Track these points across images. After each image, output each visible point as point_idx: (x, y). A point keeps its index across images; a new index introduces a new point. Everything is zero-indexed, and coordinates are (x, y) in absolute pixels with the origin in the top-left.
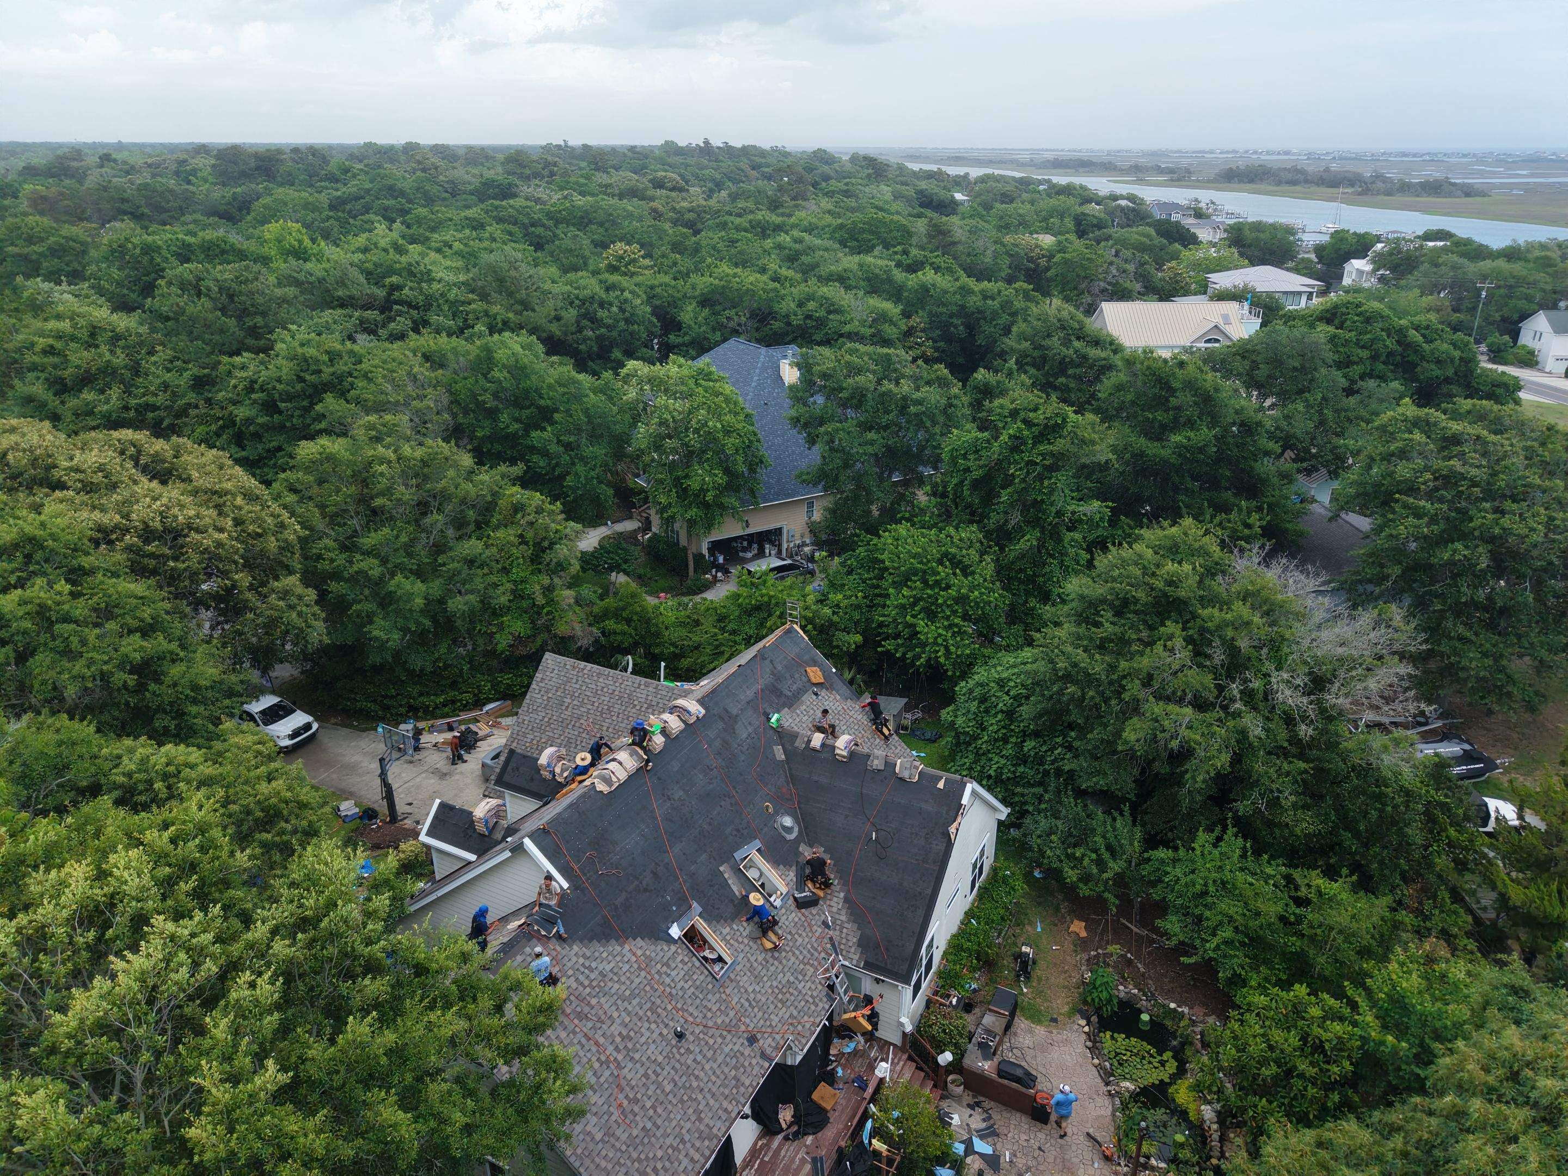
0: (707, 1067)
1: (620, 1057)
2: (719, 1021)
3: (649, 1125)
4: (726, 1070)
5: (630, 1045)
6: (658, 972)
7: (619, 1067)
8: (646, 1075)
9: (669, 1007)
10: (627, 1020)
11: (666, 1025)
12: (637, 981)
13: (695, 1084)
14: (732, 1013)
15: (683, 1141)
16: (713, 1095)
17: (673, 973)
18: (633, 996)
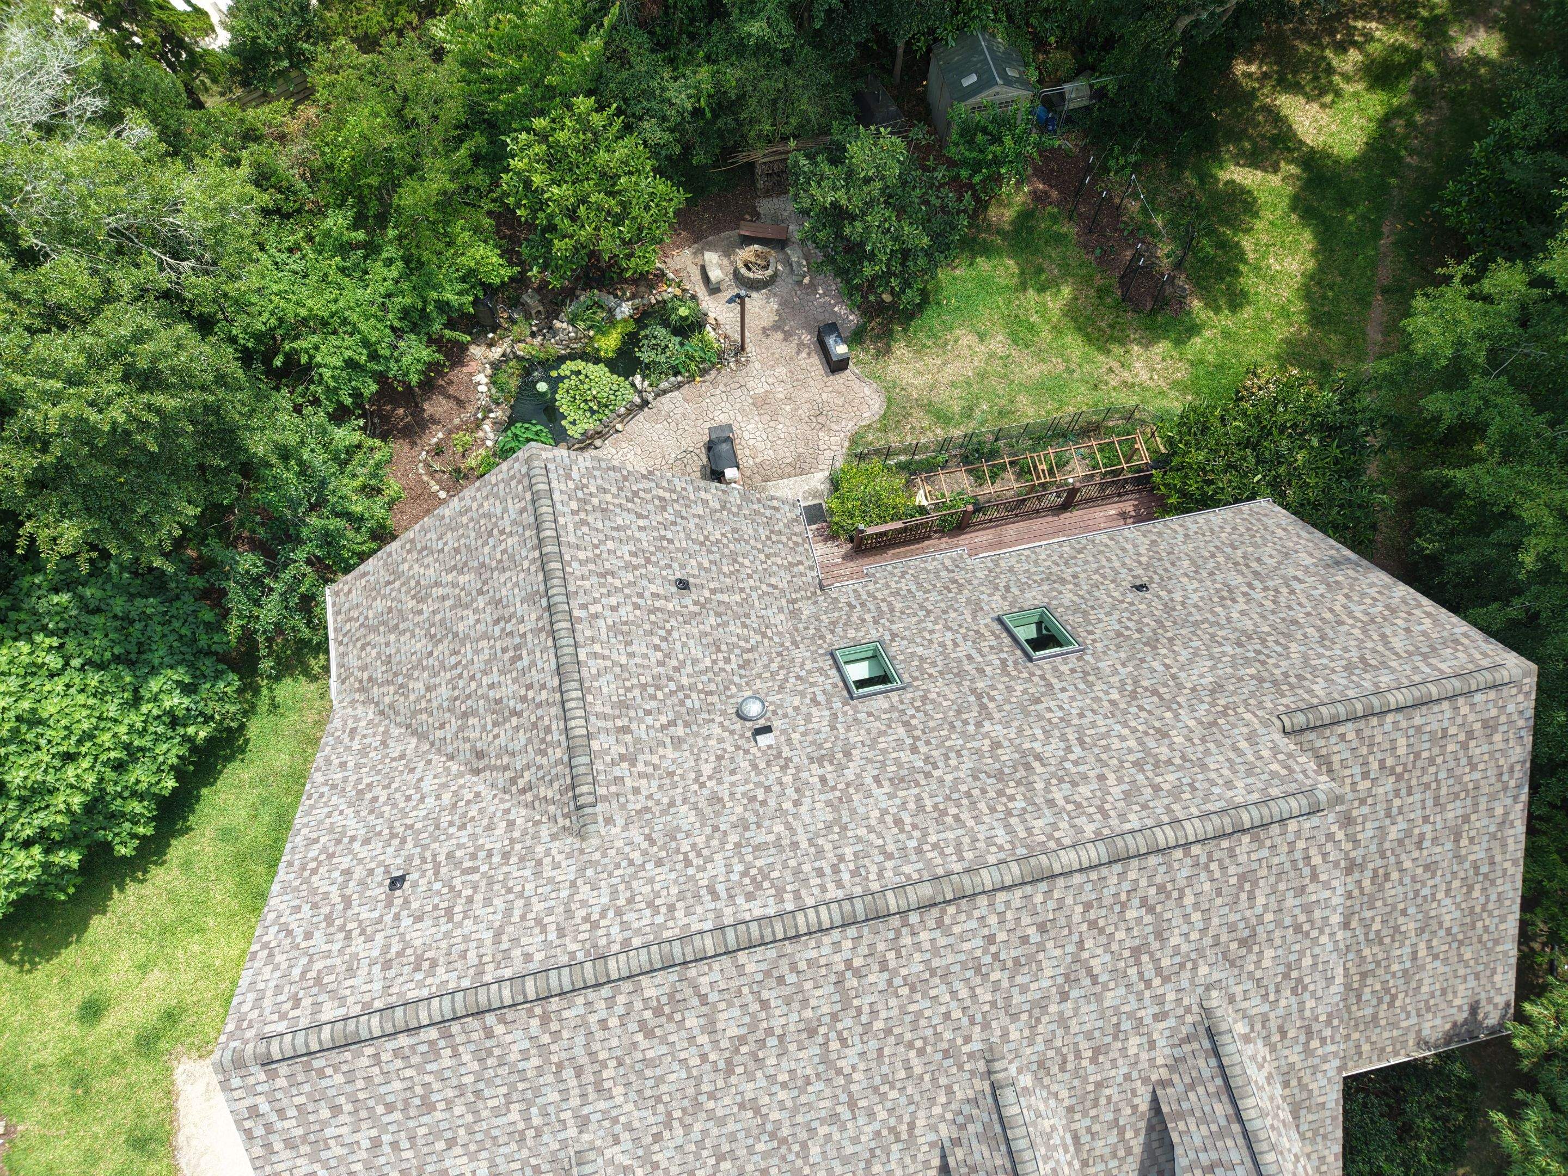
0: (1117, 564)
1: (1246, 589)
2: (1070, 586)
3: (1228, 550)
4: (1090, 559)
5: (1225, 594)
6: (1140, 631)
7: (1250, 585)
8: (1211, 574)
9: (1143, 607)
10: (1218, 609)
11: (1159, 597)
12: (1183, 631)
13: (1144, 559)
14: (1046, 588)
15: (1186, 536)
16: (1124, 550)
17: (1117, 627)
18: (1196, 624)
